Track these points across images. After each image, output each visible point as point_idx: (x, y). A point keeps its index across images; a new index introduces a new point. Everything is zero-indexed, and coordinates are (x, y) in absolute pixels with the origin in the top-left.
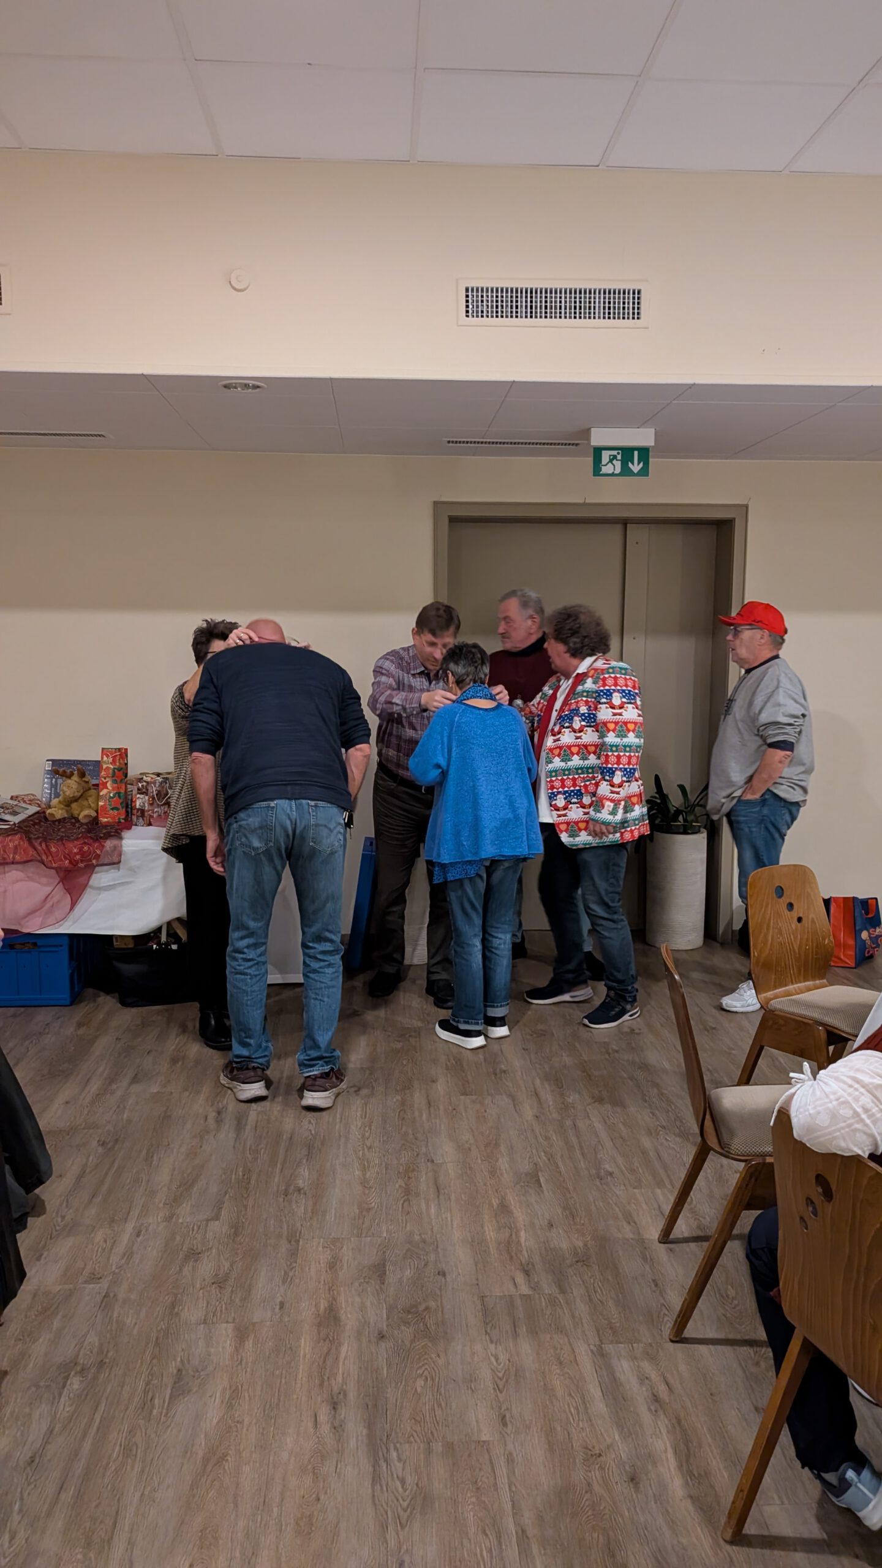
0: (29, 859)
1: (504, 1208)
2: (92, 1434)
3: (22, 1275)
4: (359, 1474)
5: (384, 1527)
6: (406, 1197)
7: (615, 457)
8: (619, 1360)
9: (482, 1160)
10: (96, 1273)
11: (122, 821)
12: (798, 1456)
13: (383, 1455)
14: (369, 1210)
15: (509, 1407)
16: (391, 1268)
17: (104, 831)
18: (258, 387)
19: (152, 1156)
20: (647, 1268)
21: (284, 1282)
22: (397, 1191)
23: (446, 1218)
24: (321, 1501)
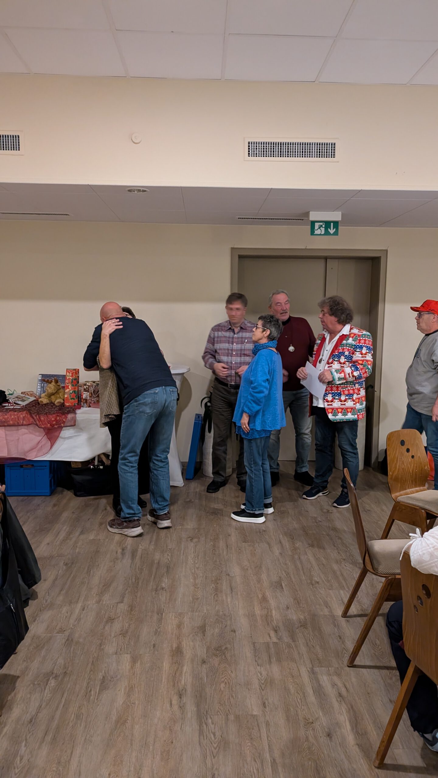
0: (30, 423)
1: (264, 599)
2: (61, 708)
3: (27, 628)
4: (192, 730)
5: (205, 757)
6: (216, 593)
7: (321, 226)
8: (322, 676)
9: (253, 575)
10: (62, 628)
11: (76, 405)
12: (412, 725)
13: (204, 721)
14: (198, 599)
15: (267, 698)
16: (209, 628)
17: (67, 410)
18: (145, 191)
19: (90, 571)
20: (336, 630)
21: (155, 635)
22: (211, 589)
23: (236, 603)
24: (174, 743)
